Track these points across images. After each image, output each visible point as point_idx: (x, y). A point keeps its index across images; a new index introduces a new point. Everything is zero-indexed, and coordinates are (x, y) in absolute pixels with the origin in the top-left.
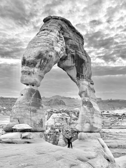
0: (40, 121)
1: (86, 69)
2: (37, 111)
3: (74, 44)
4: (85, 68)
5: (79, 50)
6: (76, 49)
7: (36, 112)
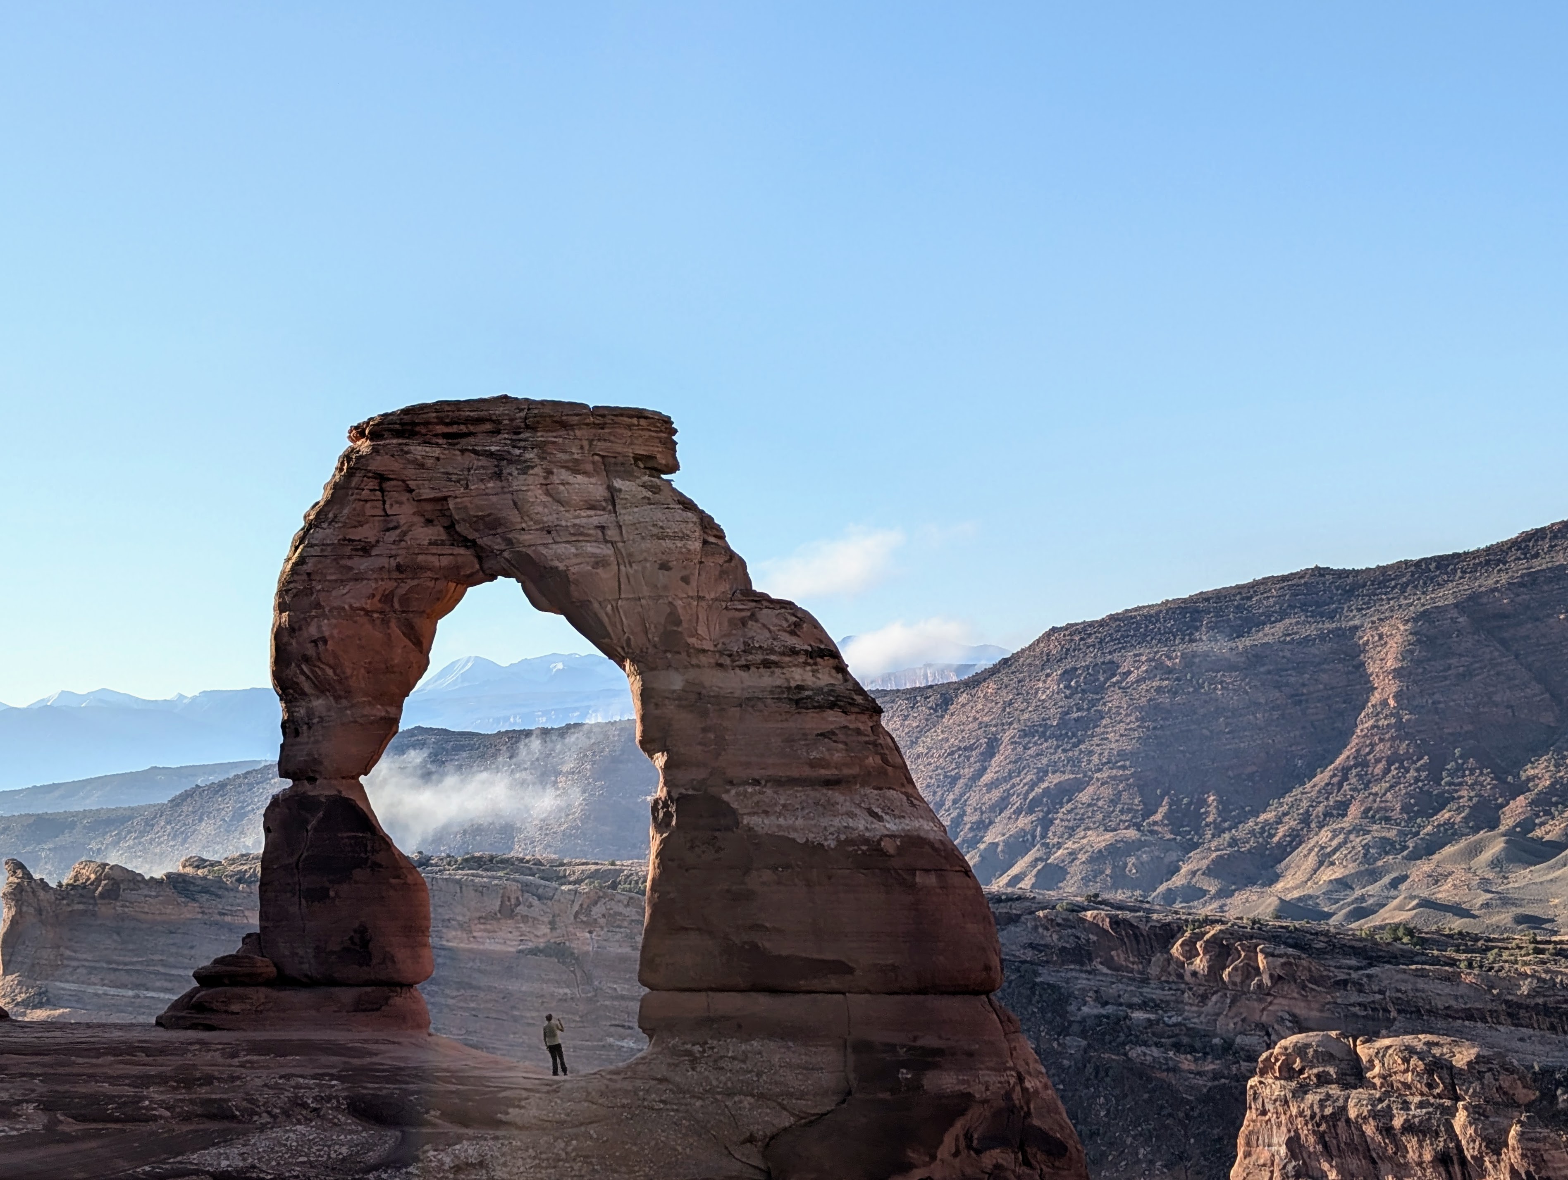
0: (351, 938)
1: (609, 606)
2: (332, 894)
3: (472, 513)
4: (604, 608)
5: (524, 525)
6: (499, 531)
7: (328, 896)
